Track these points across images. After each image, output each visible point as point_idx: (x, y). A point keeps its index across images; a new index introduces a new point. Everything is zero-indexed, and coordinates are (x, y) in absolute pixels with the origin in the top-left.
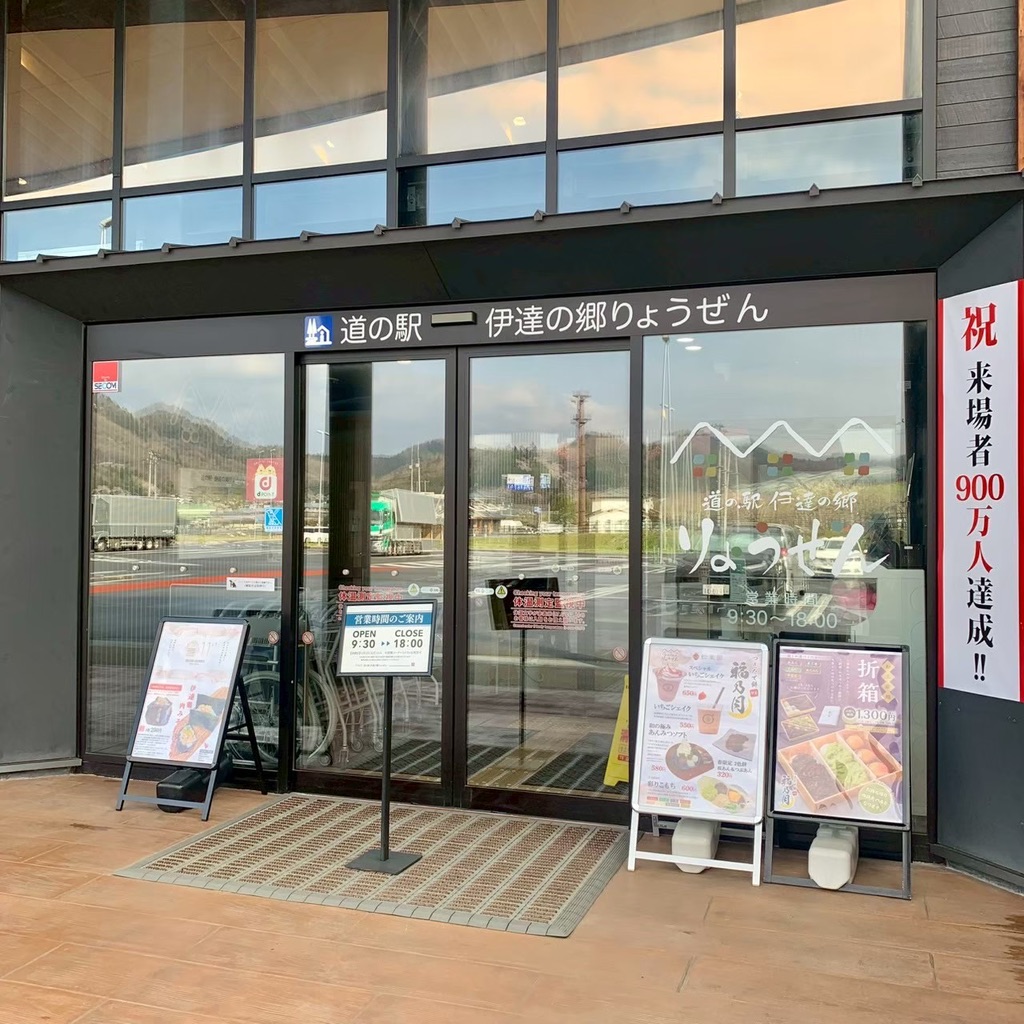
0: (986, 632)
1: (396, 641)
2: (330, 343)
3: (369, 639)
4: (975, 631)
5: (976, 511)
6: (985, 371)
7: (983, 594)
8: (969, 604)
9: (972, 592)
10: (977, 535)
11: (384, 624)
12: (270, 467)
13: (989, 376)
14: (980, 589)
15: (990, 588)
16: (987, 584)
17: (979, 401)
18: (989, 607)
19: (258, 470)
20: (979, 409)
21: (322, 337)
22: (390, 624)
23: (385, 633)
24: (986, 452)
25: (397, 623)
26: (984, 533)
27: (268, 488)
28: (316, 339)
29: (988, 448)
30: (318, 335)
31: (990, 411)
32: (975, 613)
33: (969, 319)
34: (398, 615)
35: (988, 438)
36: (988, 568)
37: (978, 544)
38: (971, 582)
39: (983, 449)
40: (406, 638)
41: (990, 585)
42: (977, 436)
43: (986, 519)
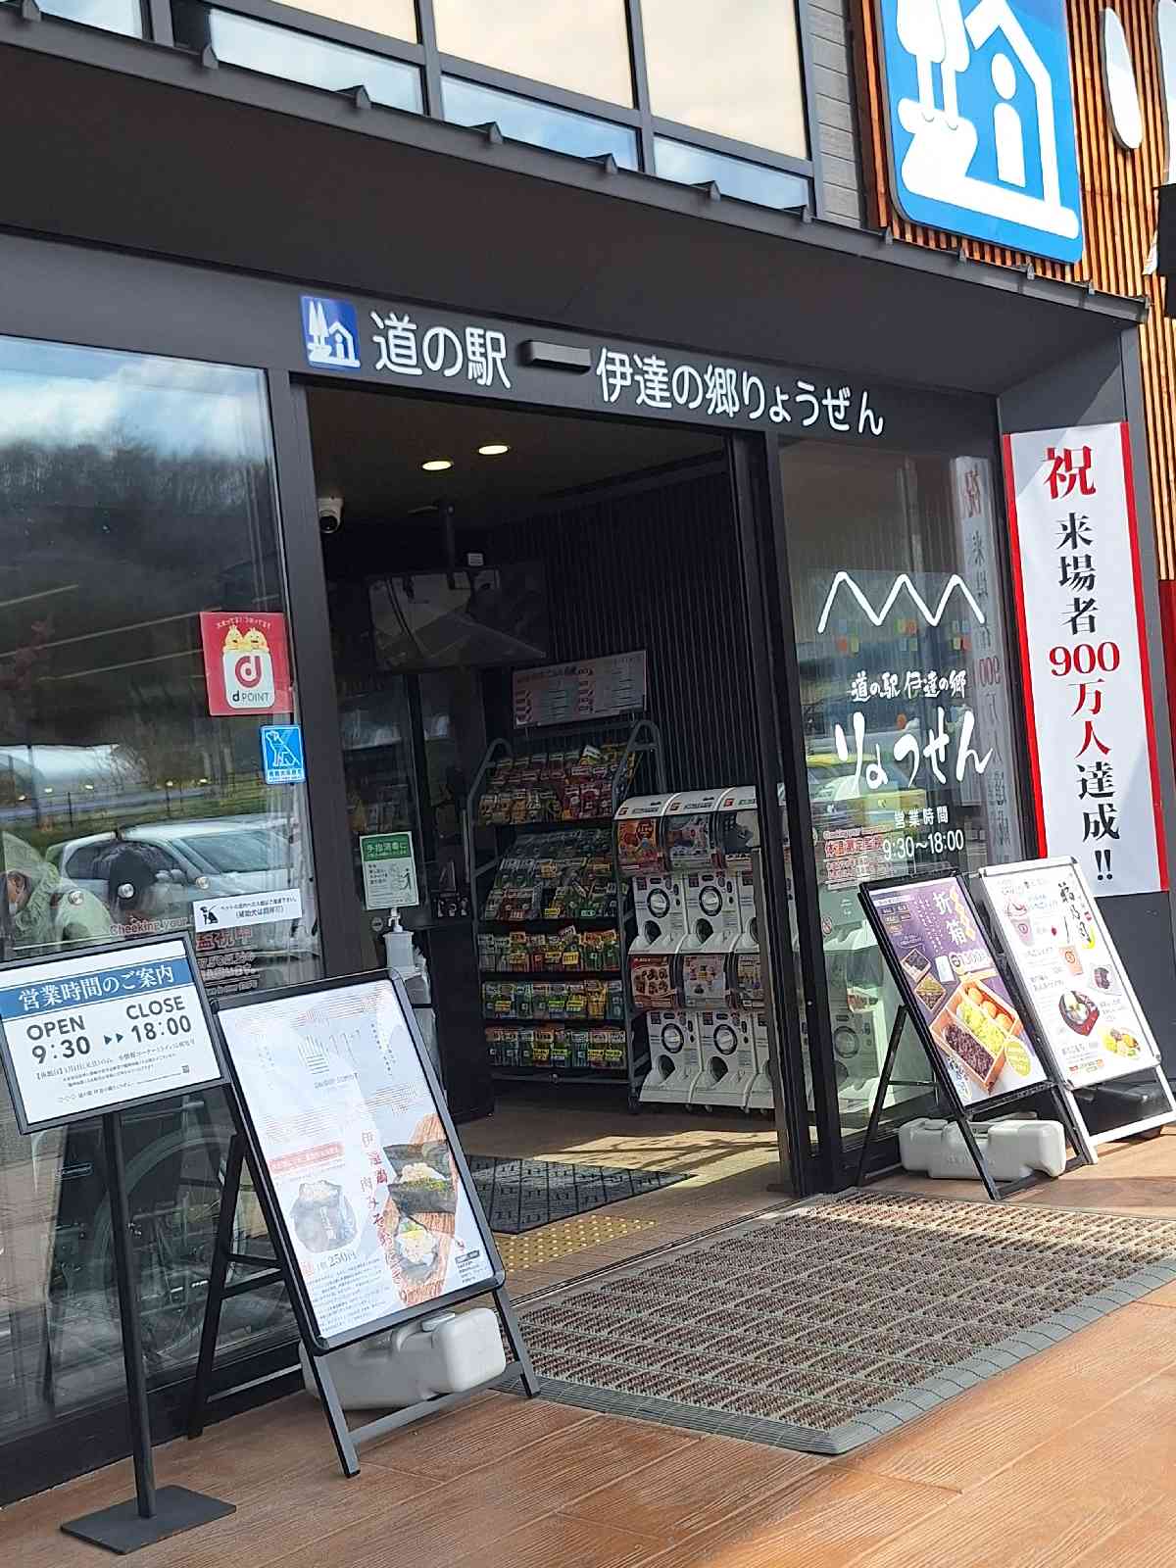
0: (1108, 824)
1: (135, 1029)
2: (357, 364)
3: (73, 1037)
4: (1092, 826)
5: (1083, 687)
6: (1082, 524)
7: (1100, 781)
8: (1082, 796)
9: (1084, 781)
10: (1086, 713)
11: (94, 998)
12: (253, 634)
13: (1087, 529)
14: (1095, 775)
15: (1110, 773)
16: (1104, 768)
17: (1076, 559)
18: (1110, 794)
19: (229, 639)
20: (1076, 567)
21: (340, 348)
22: (106, 996)
23: (105, 1017)
24: (1091, 618)
25: (121, 992)
26: (1096, 711)
27: (255, 682)
28: (329, 349)
29: (1092, 613)
30: (330, 340)
31: (1092, 570)
32: (1091, 805)
33: (1052, 463)
34: (117, 973)
35: (1092, 601)
36: (1105, 750)
37: (1088, 725)
38: (1082, 769)
39: (1086, 614)
40: (152, 1019)
41: (1109, 769)
42: (1077, 601)
43: (1098, 694)
